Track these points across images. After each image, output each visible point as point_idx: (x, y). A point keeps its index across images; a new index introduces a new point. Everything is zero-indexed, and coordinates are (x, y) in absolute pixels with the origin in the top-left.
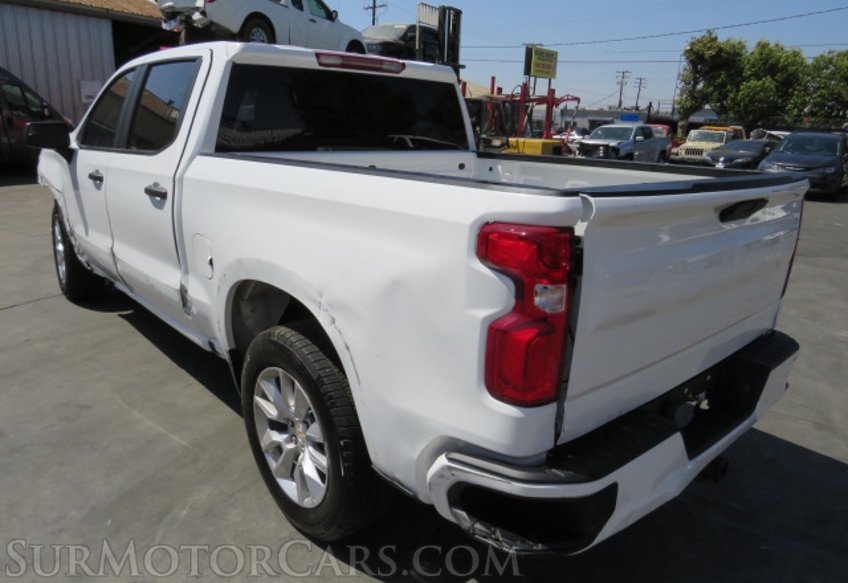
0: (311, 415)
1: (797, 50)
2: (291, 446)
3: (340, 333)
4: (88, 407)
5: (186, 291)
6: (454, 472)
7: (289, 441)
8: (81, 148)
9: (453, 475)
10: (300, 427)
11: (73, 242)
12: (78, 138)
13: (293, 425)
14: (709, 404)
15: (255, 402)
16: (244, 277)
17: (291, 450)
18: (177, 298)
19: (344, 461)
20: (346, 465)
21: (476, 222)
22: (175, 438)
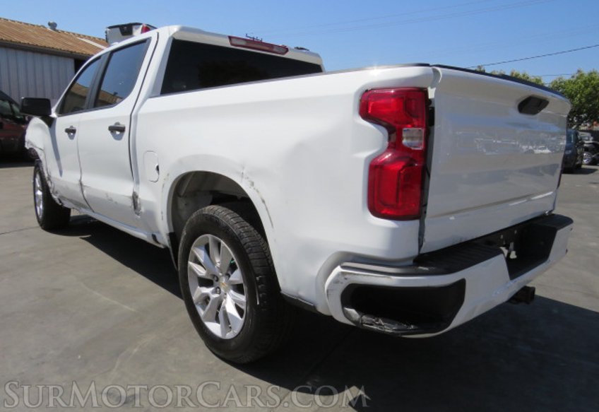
0: (234, 264)
1: (538, 78)
2: (216, 296)
3: (258, 191)
4: (60, 290)
5: (137, 197)
6: (347, 276)
7: (215, 292)
8: (59, 116)
9: (346, 279)
10: (223, 280)
11: (50, 185)
12: (56, 111)
13: (217, 280)
14: (516, 254)
15: (189, 266)
16: (184, 171)
17: (216, 298)
18: (130, 203)
19: (259, 293)
20: (261, 295)
21: (359, 90)
22: (126, 307)
